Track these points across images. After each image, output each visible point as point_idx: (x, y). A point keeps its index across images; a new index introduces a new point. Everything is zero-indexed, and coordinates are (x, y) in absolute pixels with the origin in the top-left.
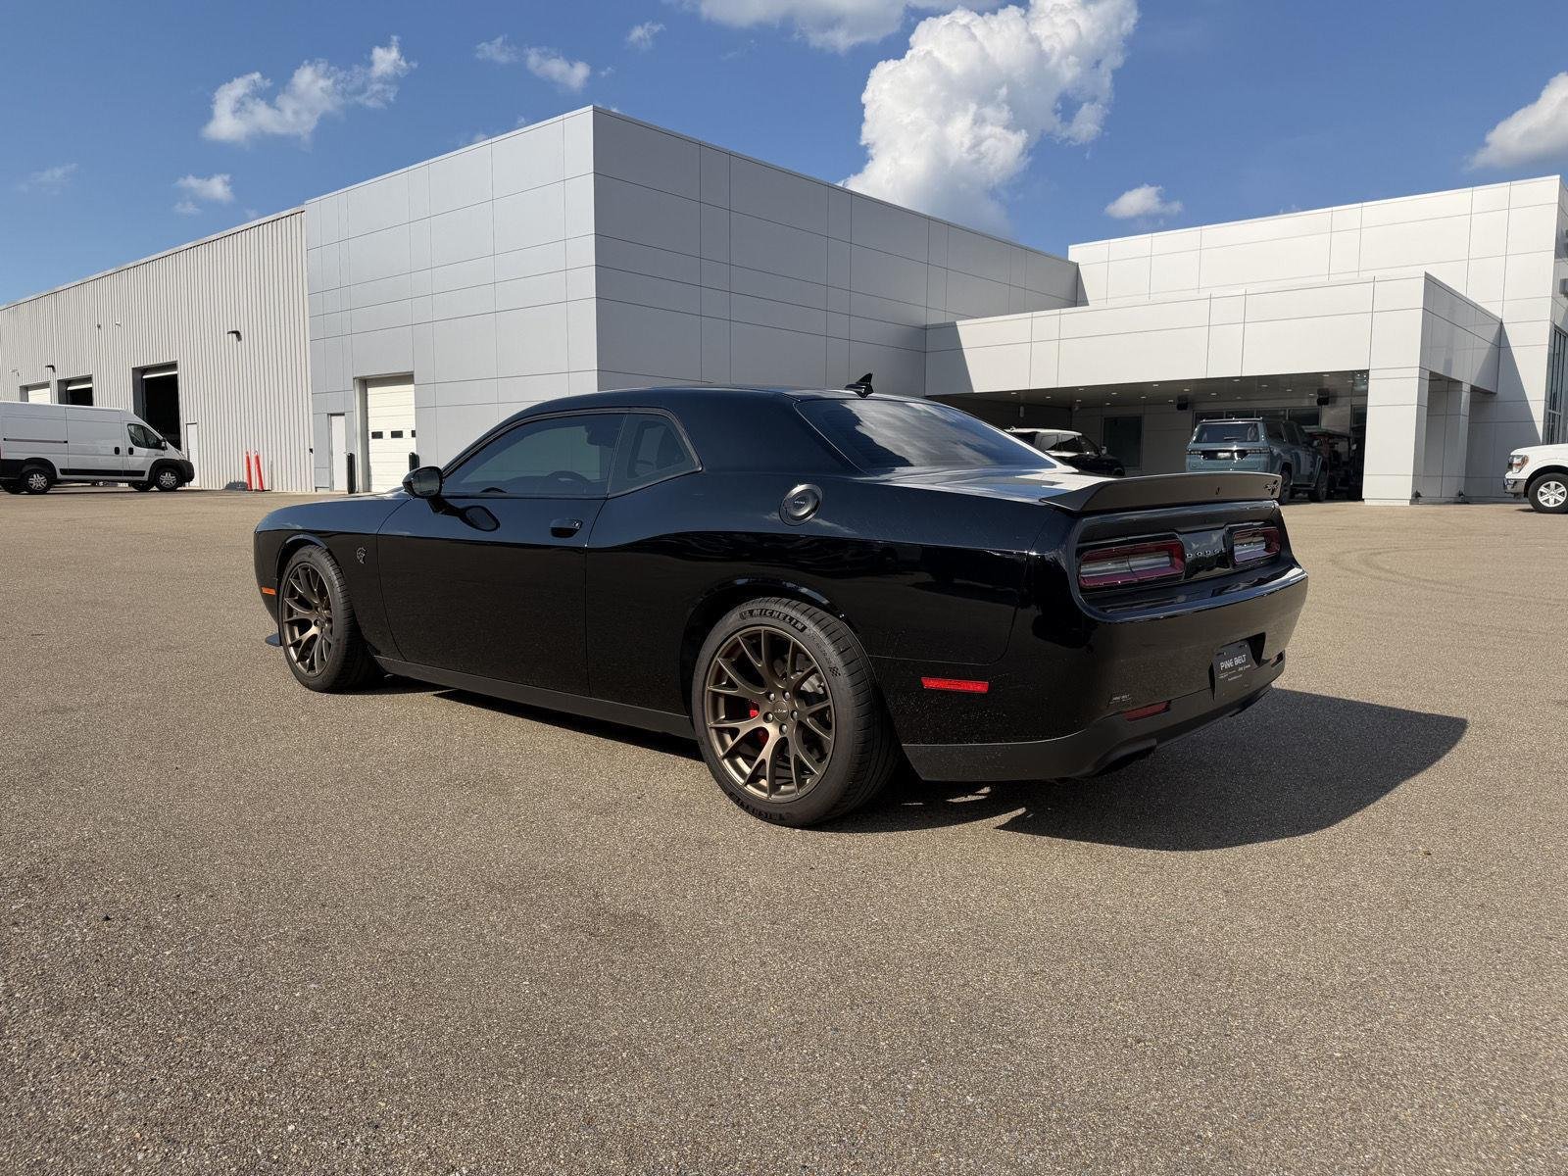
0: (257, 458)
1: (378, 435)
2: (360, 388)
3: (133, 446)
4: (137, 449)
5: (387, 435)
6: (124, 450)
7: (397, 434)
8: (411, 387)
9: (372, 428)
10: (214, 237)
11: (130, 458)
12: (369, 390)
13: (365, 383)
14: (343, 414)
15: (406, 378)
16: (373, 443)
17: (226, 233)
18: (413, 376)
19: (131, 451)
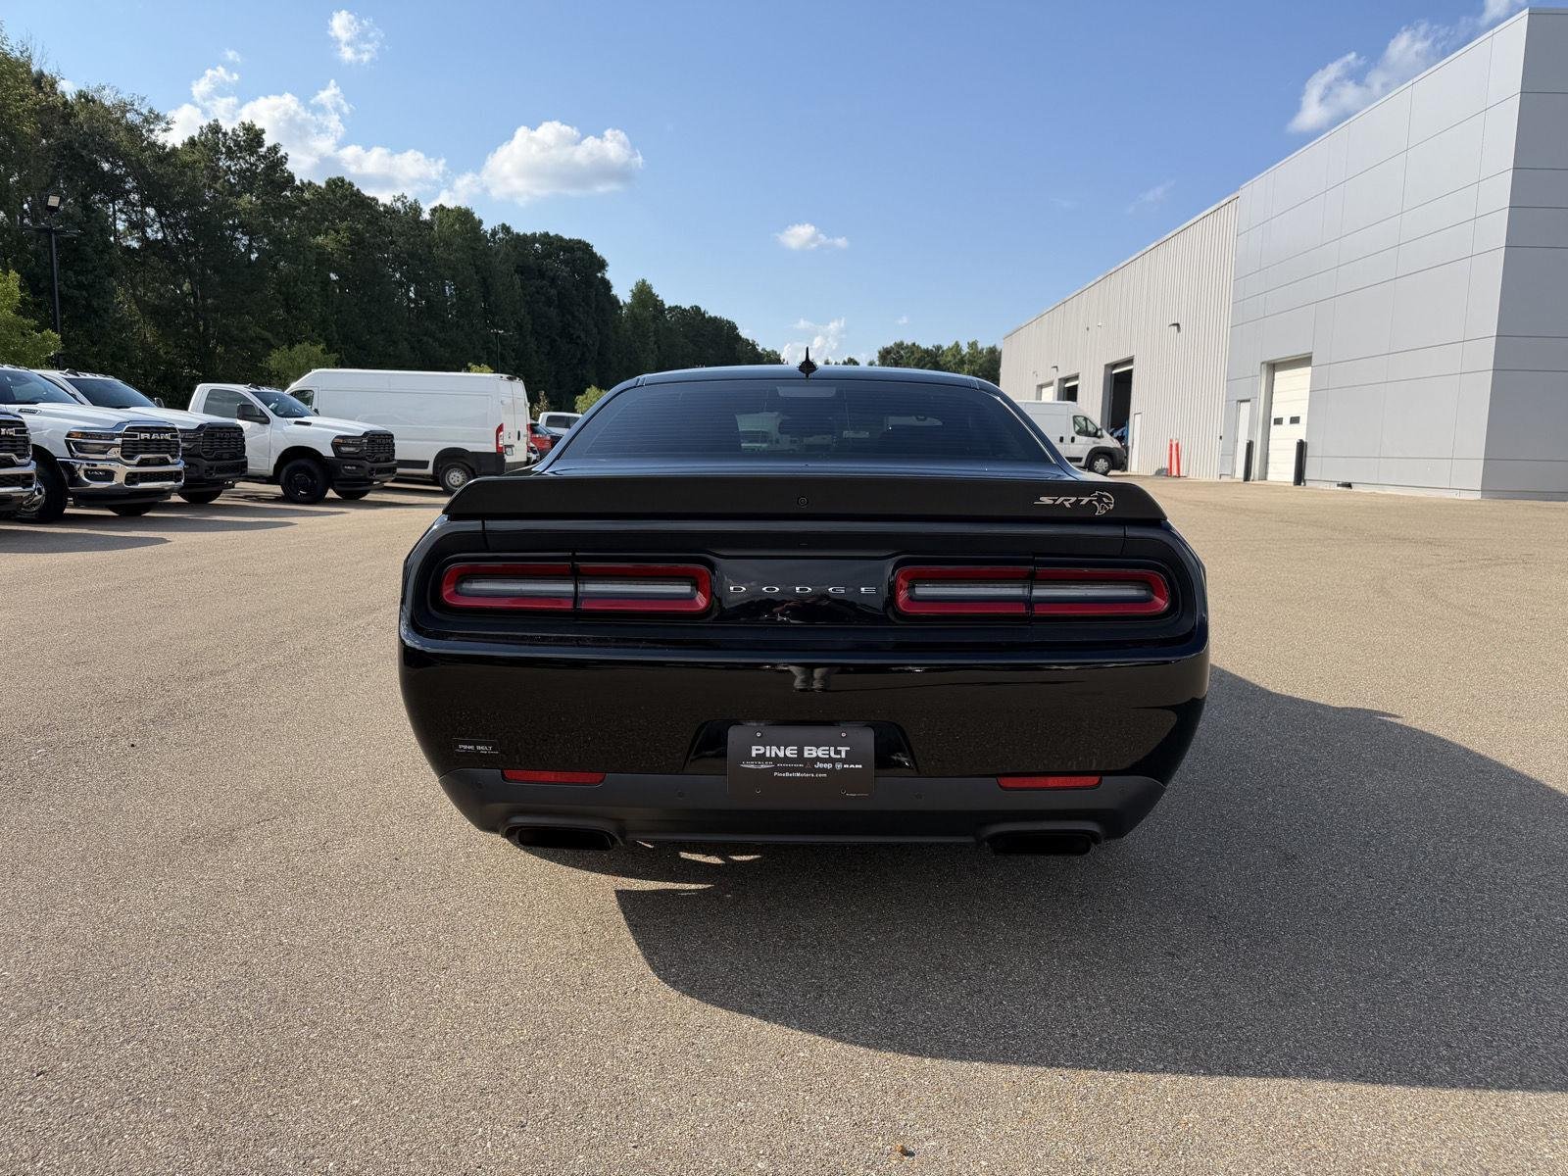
0: (1177, 445)
1: (1278, 421)
2: (1267, 372)
3: (1075, 435)
4: (1078, 438)
5: (1286, 421)
6: (1067, 440)
7: (1295, 420)
8: (1308, 370)
9: (1275, 415)
10: (1170, 235)
11: (1072, 446)
12: (1276, 374)
13: (1273, 367)
14: (1249, 401)
15: (1304, 361)
16: (1274, 428)
17: (1180, 229)
18: (1311, 358)
19: (1073, 440)
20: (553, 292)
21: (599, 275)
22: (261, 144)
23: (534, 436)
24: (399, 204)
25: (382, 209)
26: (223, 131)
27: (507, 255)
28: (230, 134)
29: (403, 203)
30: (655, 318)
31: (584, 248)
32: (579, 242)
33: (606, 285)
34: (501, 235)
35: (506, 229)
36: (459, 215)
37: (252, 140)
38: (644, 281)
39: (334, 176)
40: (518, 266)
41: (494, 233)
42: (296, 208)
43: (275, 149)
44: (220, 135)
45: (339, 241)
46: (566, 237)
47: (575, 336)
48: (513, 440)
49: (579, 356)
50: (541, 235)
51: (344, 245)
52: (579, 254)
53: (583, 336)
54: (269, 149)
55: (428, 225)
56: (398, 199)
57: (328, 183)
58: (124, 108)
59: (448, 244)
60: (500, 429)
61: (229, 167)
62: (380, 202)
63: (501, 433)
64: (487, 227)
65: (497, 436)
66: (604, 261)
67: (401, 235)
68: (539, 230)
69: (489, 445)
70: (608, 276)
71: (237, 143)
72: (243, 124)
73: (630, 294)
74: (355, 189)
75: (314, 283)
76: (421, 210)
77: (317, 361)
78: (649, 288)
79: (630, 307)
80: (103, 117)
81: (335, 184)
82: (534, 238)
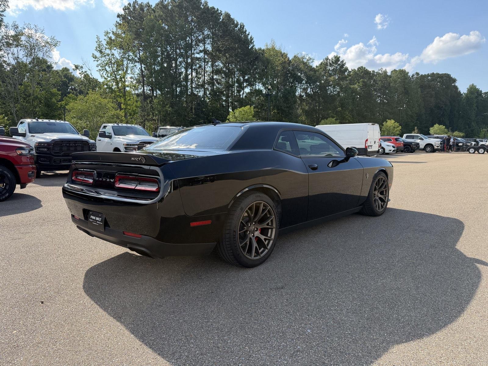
20: (433, 92)
21: (453, 84)
22: (339, 61)
23: (396, 142)
24: (380, 72)
25: (376, 74)
26: (329, 59)
27: (417, 82)
28: (331, 59)
29: (382, 71)
30: (477, 97)
31: (448, 76)
32: (445, 74)
33: (456, 88)
34: (415, 76)
35: (417, 74)
36: (400, 72)
37: (336, 60)
38: (473, 85)
39: (360, 66)
40: (421, 85)
41: (413, 75)
42: (347, 77)
43: (343, 61)
44: (328, 60)
45: (359, 86)
46: (441, 73)
47: (441, 107)
48: (372, 144)
49: (442, 114)
50: (431, 74)
51: (361, 87)
52: (445, 78)
53: (444, 106)
54: (341, 62)
55: (390, 77)
56: (380, 70)
57: (358, 69)
58: (303, 58)
59: (395, 82)
60: (367, 140)
61: (329, 69)
62: (375, 72)
63: (367, 142)
64: (410, 74)
65: (366, 142)
66: (455, 79)
67: (380, 81)
68: (430, 72)
69: (363, 146)
70: (456, 84)
71: (333, 62)
72: (335, 56)
73: (467, 90)
74: (366, 69)
75: (350, 99)
76: (387, 72)
77: (333, 123)
78: (475, 86)
79: (466, 95)
80: (298, 61)
81: (360, 69)
82: (428, 75)
